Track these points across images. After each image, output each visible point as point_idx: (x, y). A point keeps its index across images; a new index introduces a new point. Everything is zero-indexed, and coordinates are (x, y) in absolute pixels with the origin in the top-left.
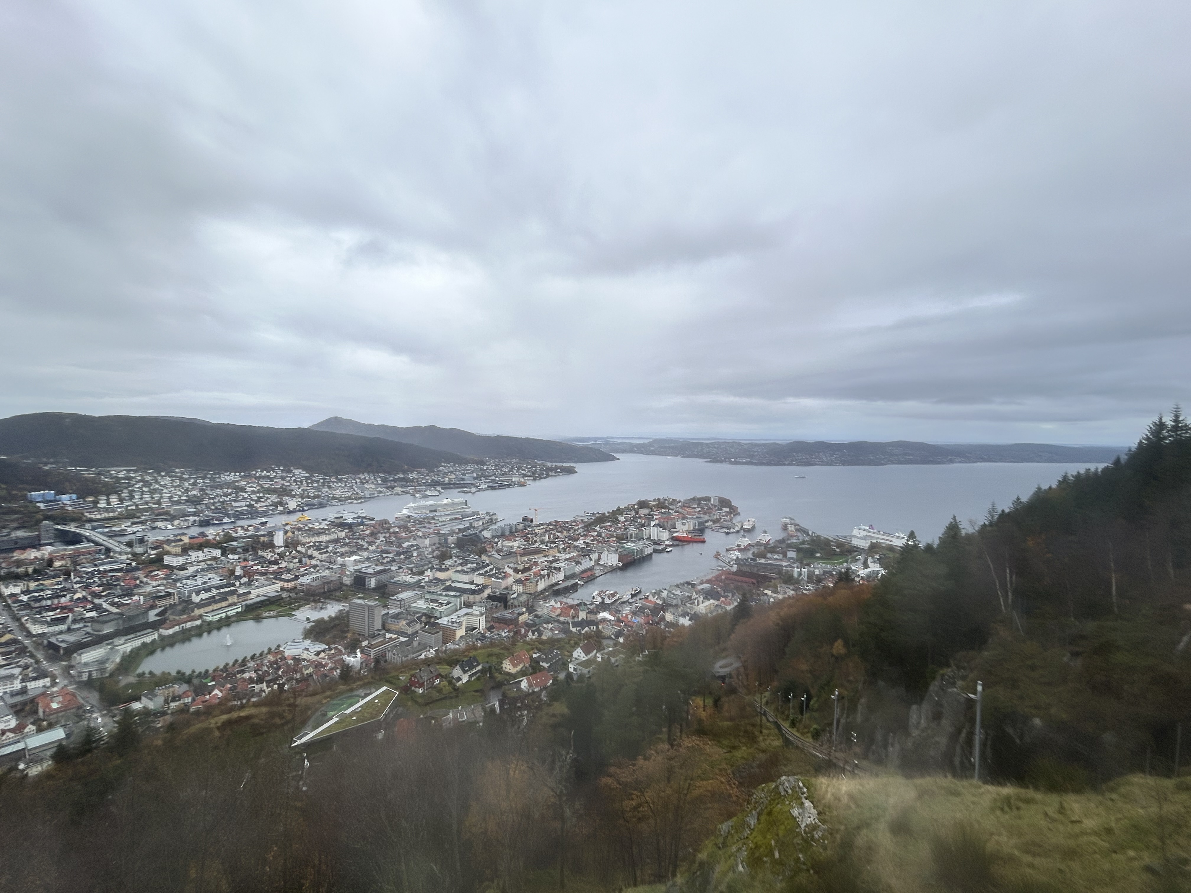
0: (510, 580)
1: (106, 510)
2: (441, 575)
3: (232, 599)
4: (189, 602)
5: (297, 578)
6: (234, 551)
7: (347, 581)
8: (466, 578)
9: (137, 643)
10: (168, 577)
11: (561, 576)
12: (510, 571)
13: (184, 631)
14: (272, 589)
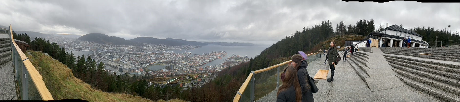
0: (192, 64)
1: (145, 48)
2: (183, 62)
3: (157, 61)
4: (152, 61)
5: (164, 60)
6: (157, 55)
7: (170, 61)
8: (186, 63)
9: (147, 65)
10: (150, 57)
11: (200, 63)
12: (192, 62)
13: (152, 64)
14: (161, 61)
